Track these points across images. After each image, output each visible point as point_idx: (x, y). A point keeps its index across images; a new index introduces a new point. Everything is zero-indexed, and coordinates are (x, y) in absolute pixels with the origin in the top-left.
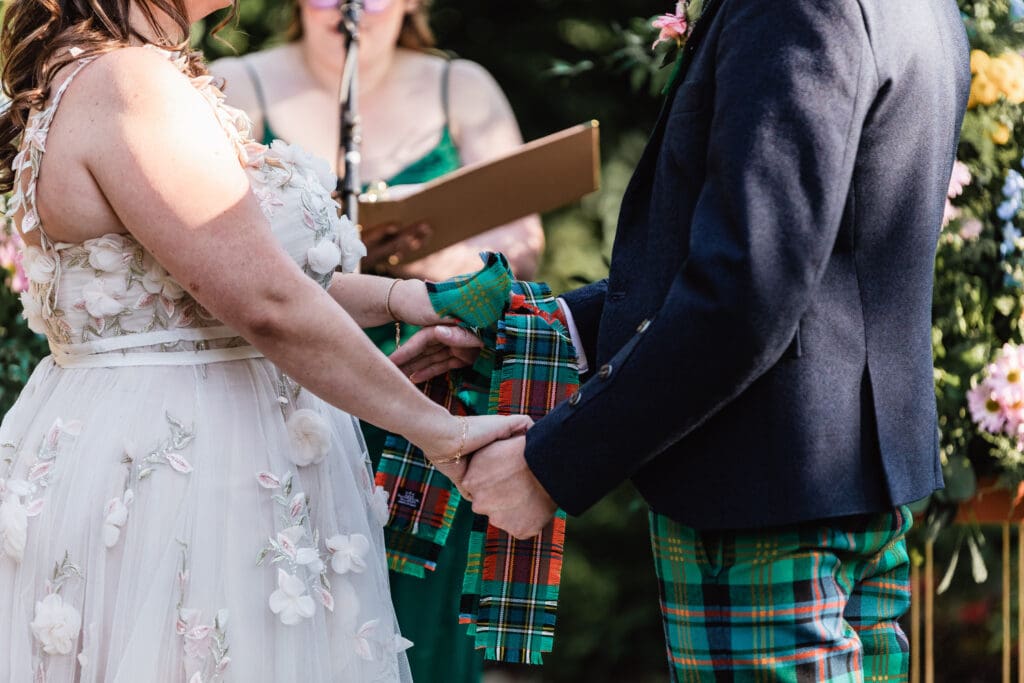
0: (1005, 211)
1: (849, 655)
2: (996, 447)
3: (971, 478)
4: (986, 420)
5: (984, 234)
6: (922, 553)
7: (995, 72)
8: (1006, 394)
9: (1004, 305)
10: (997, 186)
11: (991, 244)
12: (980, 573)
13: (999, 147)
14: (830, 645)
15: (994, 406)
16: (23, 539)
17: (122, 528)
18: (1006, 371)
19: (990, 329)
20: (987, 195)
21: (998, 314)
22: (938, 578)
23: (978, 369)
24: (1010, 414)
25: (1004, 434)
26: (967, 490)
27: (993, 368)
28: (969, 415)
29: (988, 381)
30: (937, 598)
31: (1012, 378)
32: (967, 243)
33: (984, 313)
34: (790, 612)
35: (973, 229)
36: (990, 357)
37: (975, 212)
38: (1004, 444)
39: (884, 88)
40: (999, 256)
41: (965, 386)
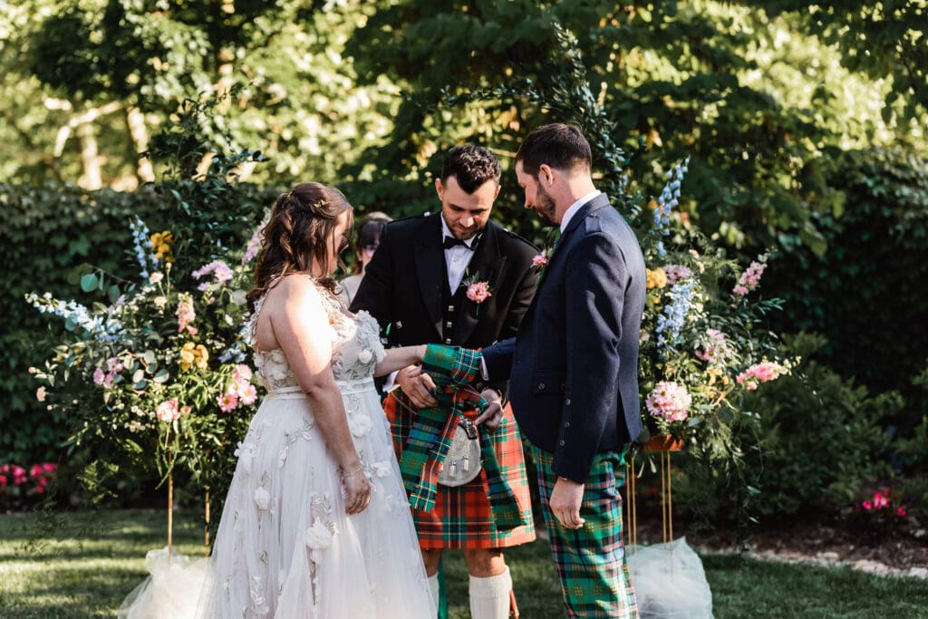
0: (659, 330)
1: (618, 501)
2: (657, 420)
3: (648, 433)
4: (654, 411)
5: (650, 339)
6: (630, 463)
7: (653, 276)
8: (661, 400)
9: (659, 366)
10: (655, 319)
11: (654, 343)
12: (654, 470)
13: (656, 305)
14: (612, 498)
15: (656, 405)
16: (249, 465)
17: (285, 461)
18: (660, 391)
19: (654, 376)
20: (651, 324)
21: (657, 369)
22: (637, 473)
23: (650, 391)
24: (663, 408)
25: (660, 416)
26: (647, 438)
27: (655, 391)
28: (647, 409)
29: (654, 395)
30: (636, 479)
31: (663, 394)
32: (644, 342)
33: (651, 369)
35: (646, 337)
36: (654, 387)
37: (647, 330)
38: (661, 420)
39: (630, 279)
40: (657, 348)
41: (645, 398)
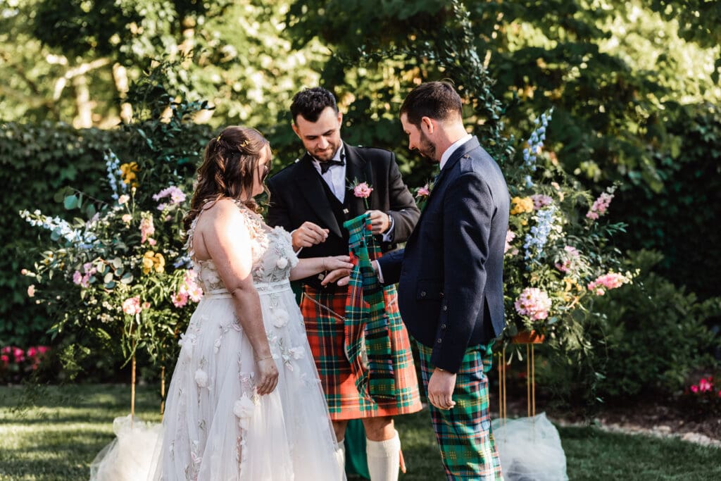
0: (526, 246)
1: (485, 383)
2: (524, 319)
3: (516, 329)
4: (521, 311)
5: (519, 253)
6: (502, 352)
7: (522, 203)
8: (527, 303)
9: (526, 275)
10: (523, 238)
11: (522, 257)
12: (521, 358)
13: (524, 226)
14: (480, 380)
15: (523, 307)
16: (191, 352)
17: (219, 348)
18: (526, 295)
19: (521, 283)
20: (520, 241)
21: (524, 278)
22: (507, 360)
23: (518, 295)
24: (528, 309)
25: (526, 315)
26: (515, 333)
27: (522, 295)
28: (515, 309)
29: (521, 299)
30: (506, 366)
31: (528, 298)
32: (514, 256)
33: (520, 278)
34: (469, 370)
35: (516, 252)
36: (522, 292)
37: (517, 247)
38: (526, 318)
39: (496, 210)
40: (524, 261)
41: (514, 301)
